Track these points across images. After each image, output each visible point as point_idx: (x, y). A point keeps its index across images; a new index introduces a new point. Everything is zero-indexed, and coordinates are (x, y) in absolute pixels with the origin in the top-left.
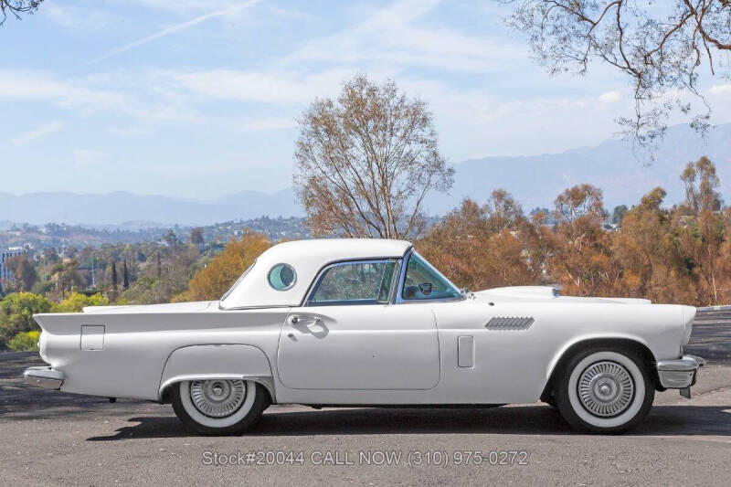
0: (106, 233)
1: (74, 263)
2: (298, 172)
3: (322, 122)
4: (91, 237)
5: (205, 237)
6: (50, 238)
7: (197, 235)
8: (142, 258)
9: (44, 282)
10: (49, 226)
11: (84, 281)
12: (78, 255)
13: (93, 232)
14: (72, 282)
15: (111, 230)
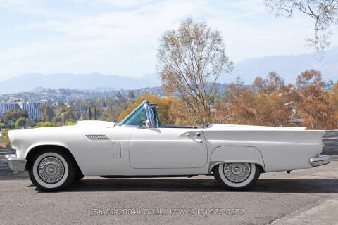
0: (88, 93)
1: (71, 108)
3: (170, 40)
4: (80, 95)
5: (136, 95)
6: (61, 95)
7: (132, 94)
8: (105, 105)
9: (58, 117)
10: (61, 90)
11: (76, 116)
12: (74, 104)
13: (82, 93)
14: (70, 116)
15: (90, 92)
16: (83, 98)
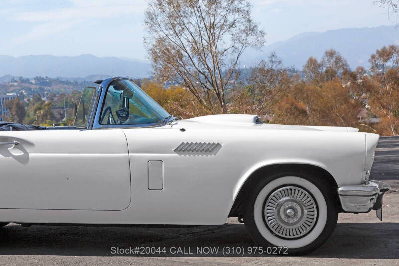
0: (76, 84)
1: (50, 104)
2: (148, 35)
4: (66, 86)
6: (38, 87)
9: (32, 117)
10: (37, 79)
11: (58, 116)
12: (56, 99)
13: (68, 83)
14: (49, 117)
15: (80, 81)
16: (69, 90)
